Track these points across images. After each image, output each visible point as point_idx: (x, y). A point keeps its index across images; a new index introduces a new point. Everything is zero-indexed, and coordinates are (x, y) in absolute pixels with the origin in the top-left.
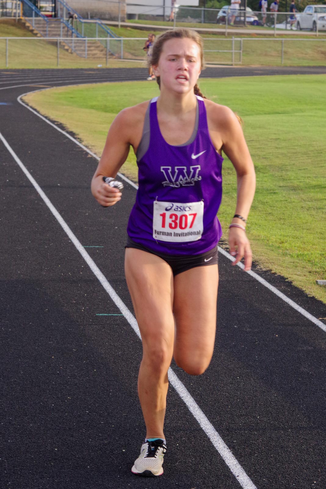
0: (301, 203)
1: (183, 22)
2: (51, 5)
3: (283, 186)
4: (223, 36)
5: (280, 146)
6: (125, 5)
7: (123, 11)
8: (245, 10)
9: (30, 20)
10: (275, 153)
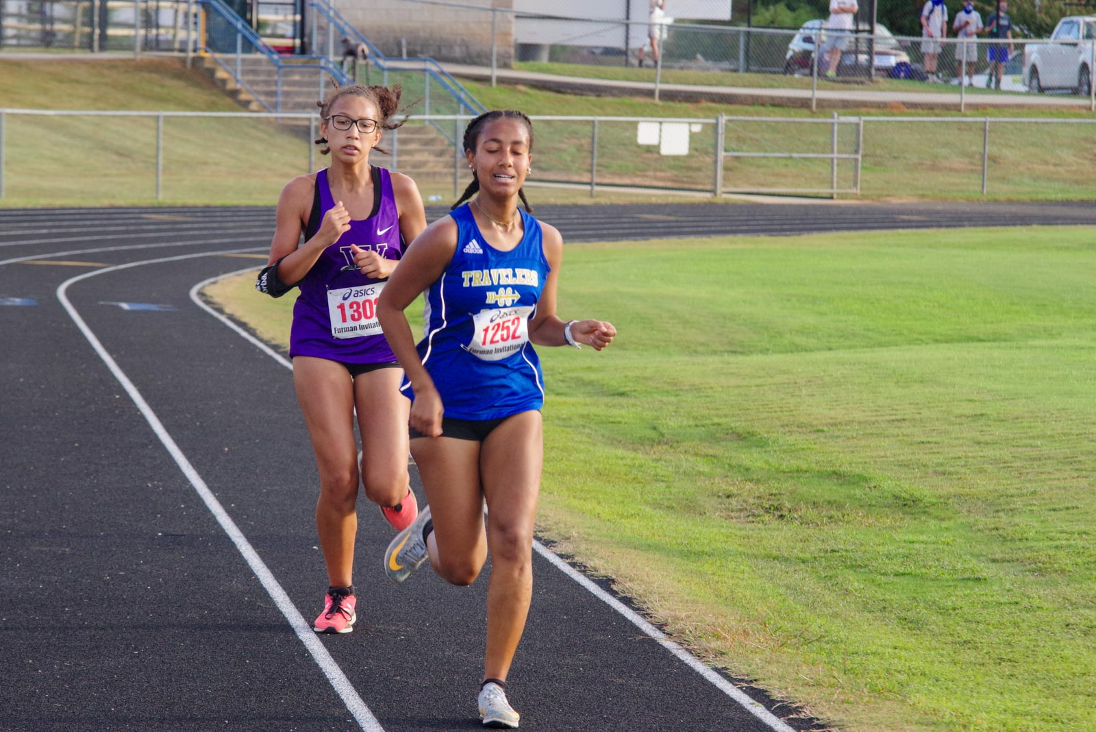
0: (1065, 613)
1: (682, 68)
2: (290, 17)
3: (1003, 561)
4: (805, 111)
5: (988, 438)
6: (511, 16)
7: (507, 34)
8: (871, 31)
9: (227, 61)
10: (974, 458)
